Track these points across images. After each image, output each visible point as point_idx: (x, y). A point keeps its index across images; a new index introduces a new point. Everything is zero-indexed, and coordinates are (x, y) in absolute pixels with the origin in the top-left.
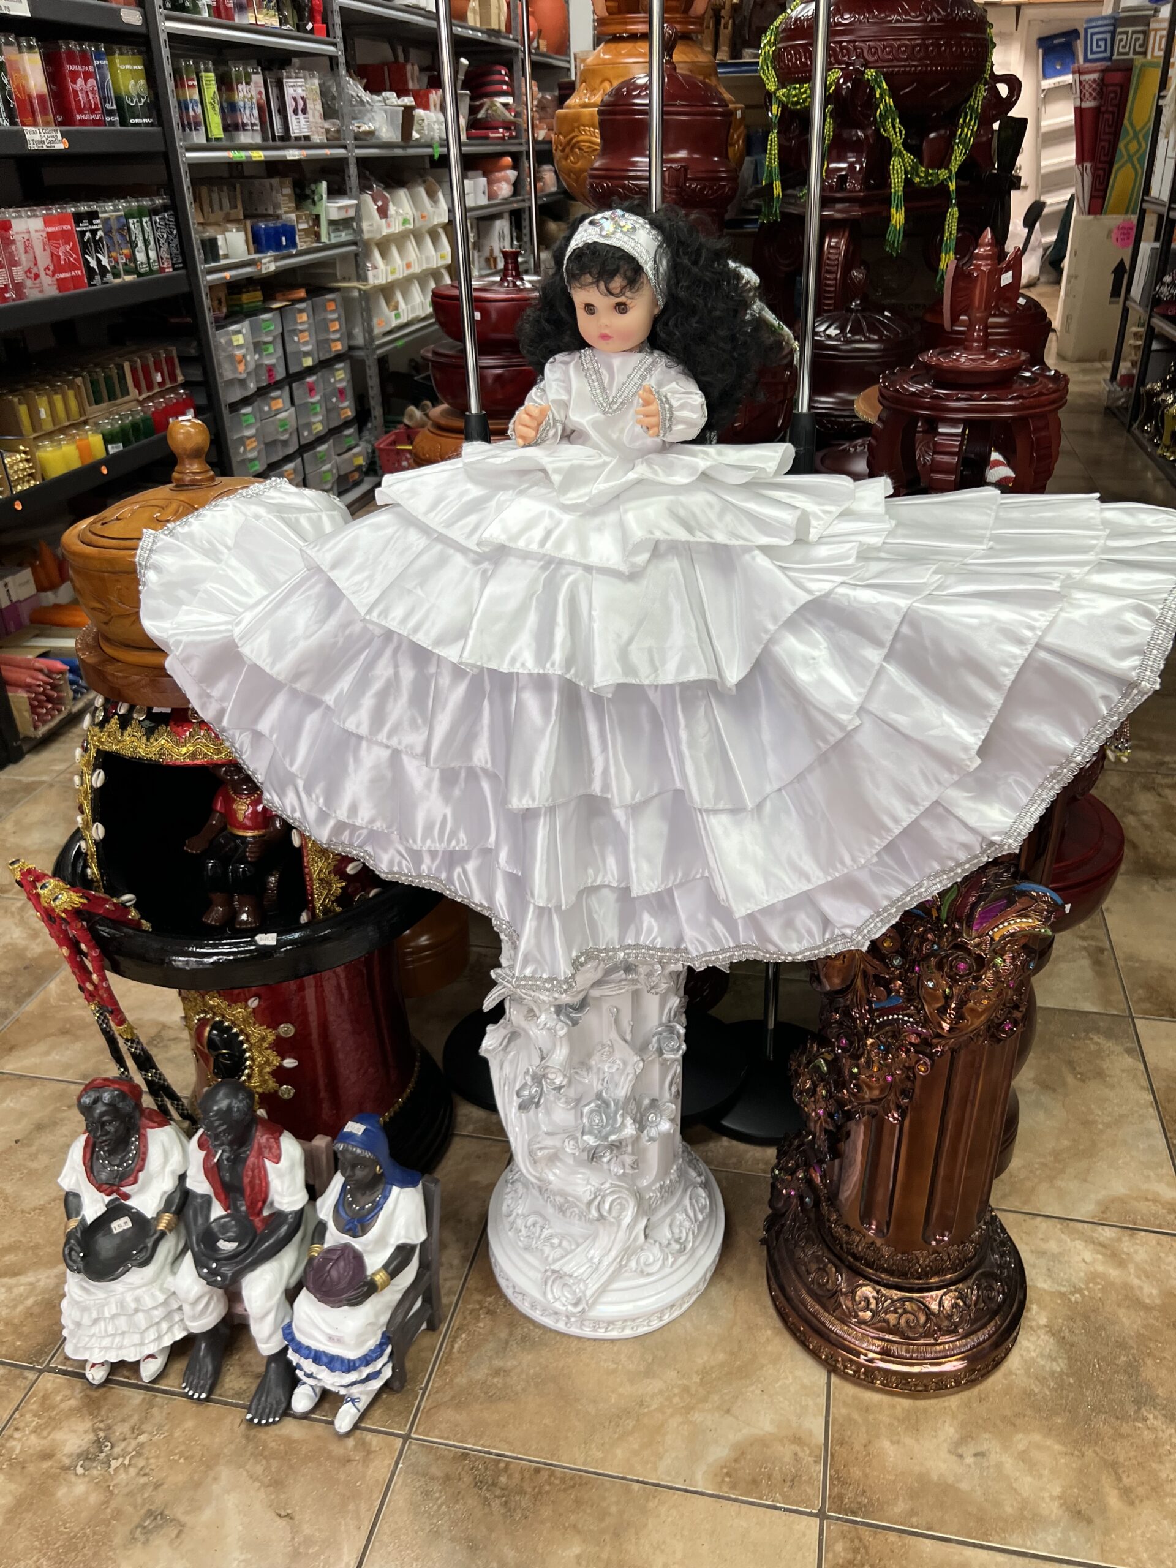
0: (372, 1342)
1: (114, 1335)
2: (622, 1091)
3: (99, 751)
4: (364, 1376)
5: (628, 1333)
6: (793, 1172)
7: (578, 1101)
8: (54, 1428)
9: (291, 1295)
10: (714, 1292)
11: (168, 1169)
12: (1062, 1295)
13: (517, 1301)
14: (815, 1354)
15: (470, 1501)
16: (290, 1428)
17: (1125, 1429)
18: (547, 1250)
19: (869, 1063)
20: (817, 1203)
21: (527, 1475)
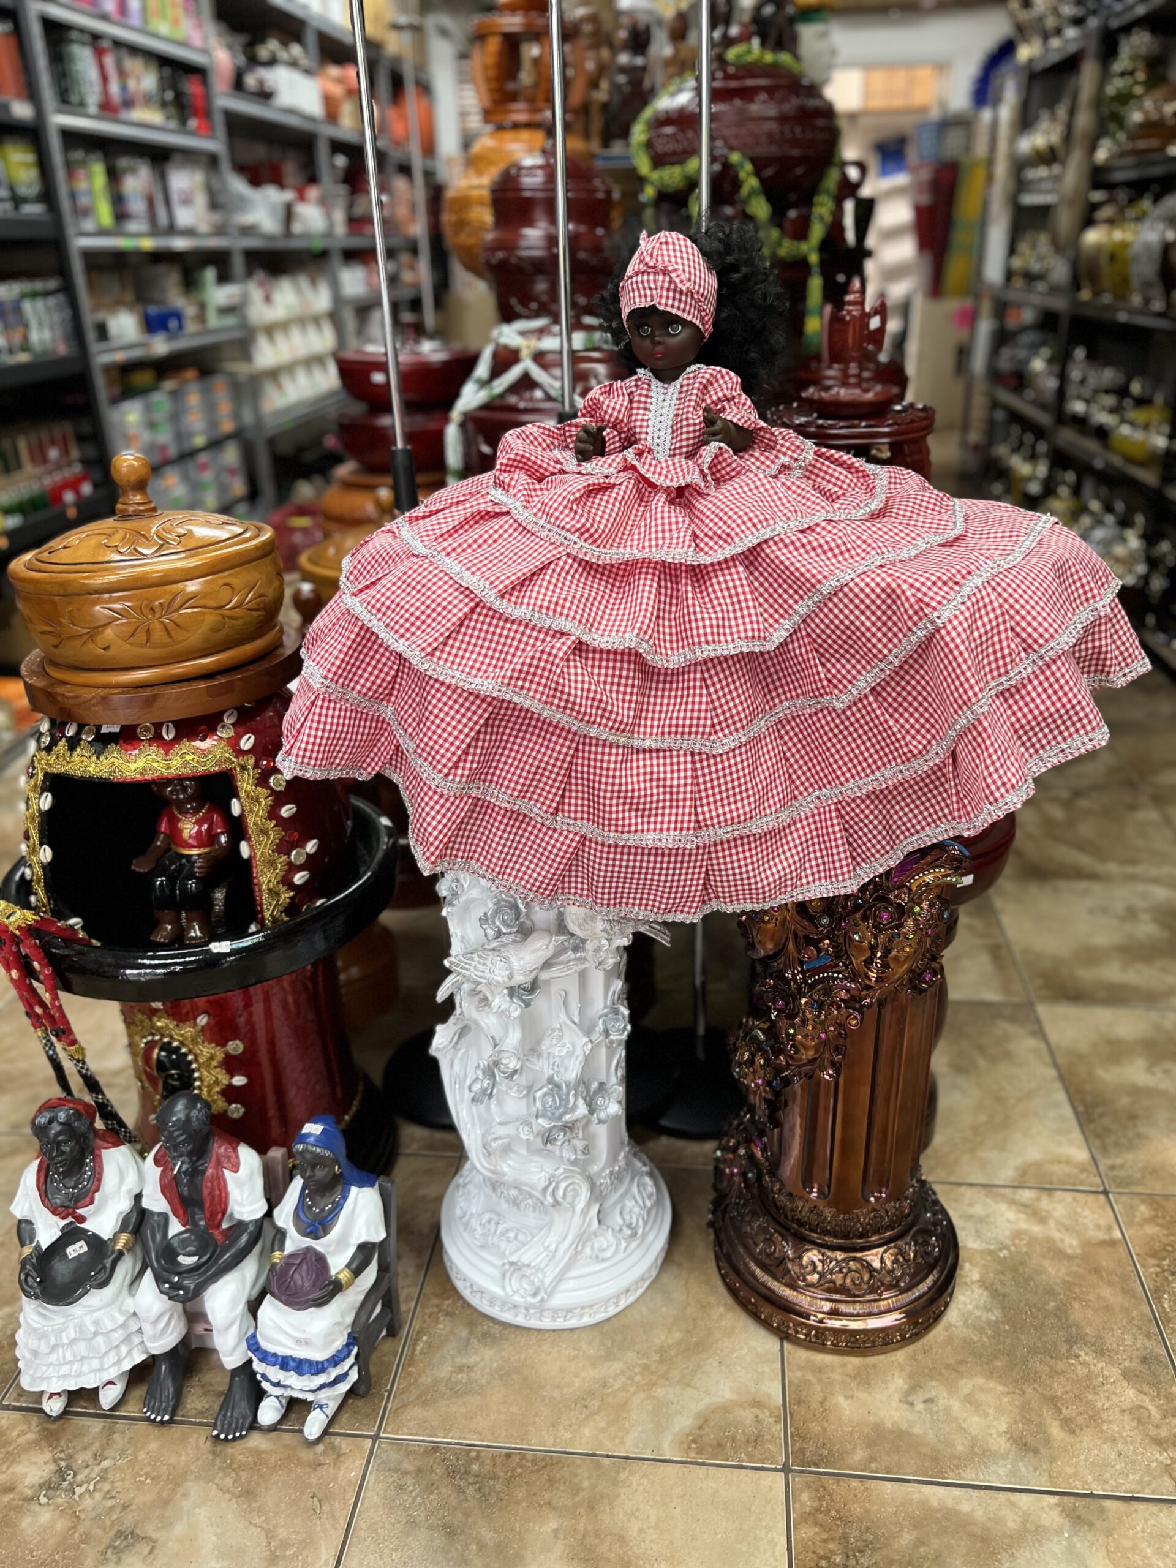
0: (340, 1342)
1: (71, 1362)
2: (572, 1072)
3: (46, 774)
4: (332, 1378)
5: (587, 1320)
6: (735, 1150)
7: (530, 1088)
8: (13, 1462)
9: (254, 1307)
10: (665, 1278)
11: (124, 1188)
12: (991, 1253)
13: (475, 1301)
14: (766, 1324)
15: (444, 1491)
16: (256, 1440)
17: (1061, 1366)
18: (503, 1245)
19: (804, 1022)
20: (759, 1177)
21: (498, 1461)
